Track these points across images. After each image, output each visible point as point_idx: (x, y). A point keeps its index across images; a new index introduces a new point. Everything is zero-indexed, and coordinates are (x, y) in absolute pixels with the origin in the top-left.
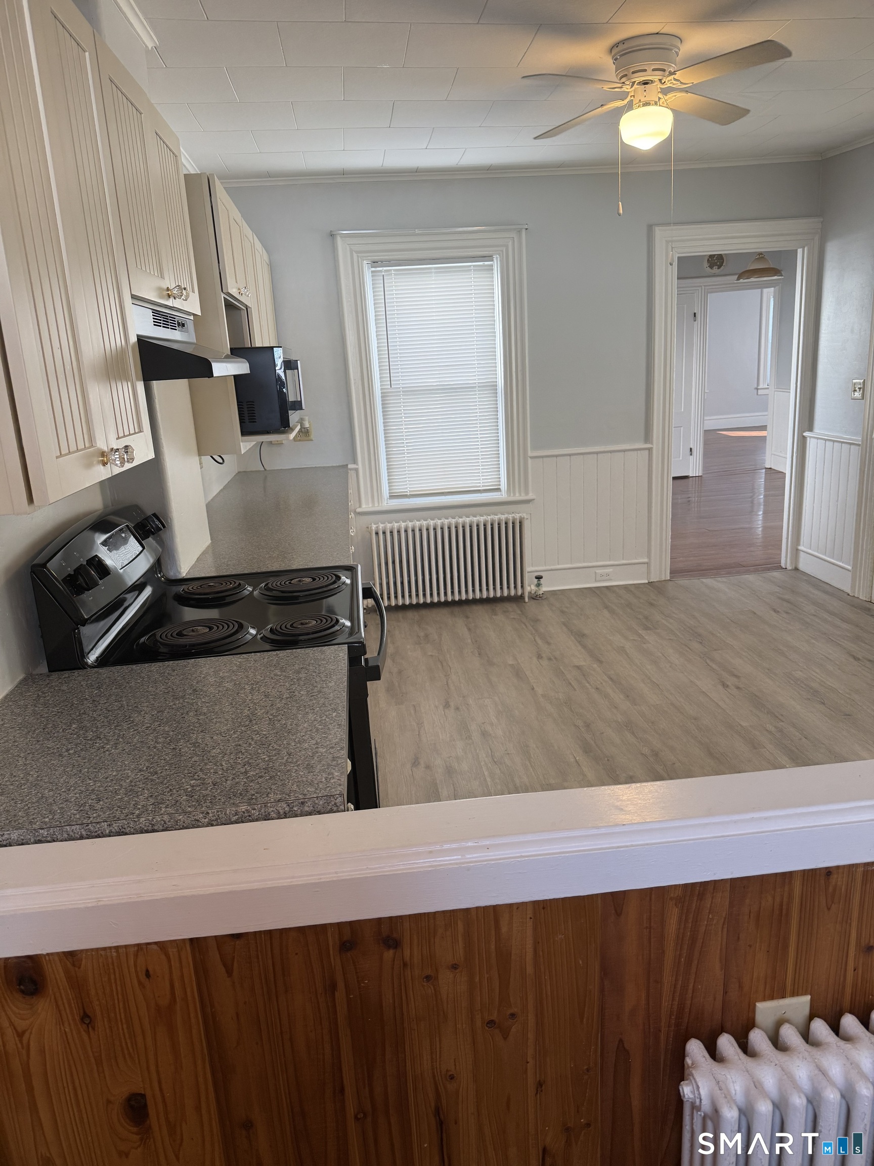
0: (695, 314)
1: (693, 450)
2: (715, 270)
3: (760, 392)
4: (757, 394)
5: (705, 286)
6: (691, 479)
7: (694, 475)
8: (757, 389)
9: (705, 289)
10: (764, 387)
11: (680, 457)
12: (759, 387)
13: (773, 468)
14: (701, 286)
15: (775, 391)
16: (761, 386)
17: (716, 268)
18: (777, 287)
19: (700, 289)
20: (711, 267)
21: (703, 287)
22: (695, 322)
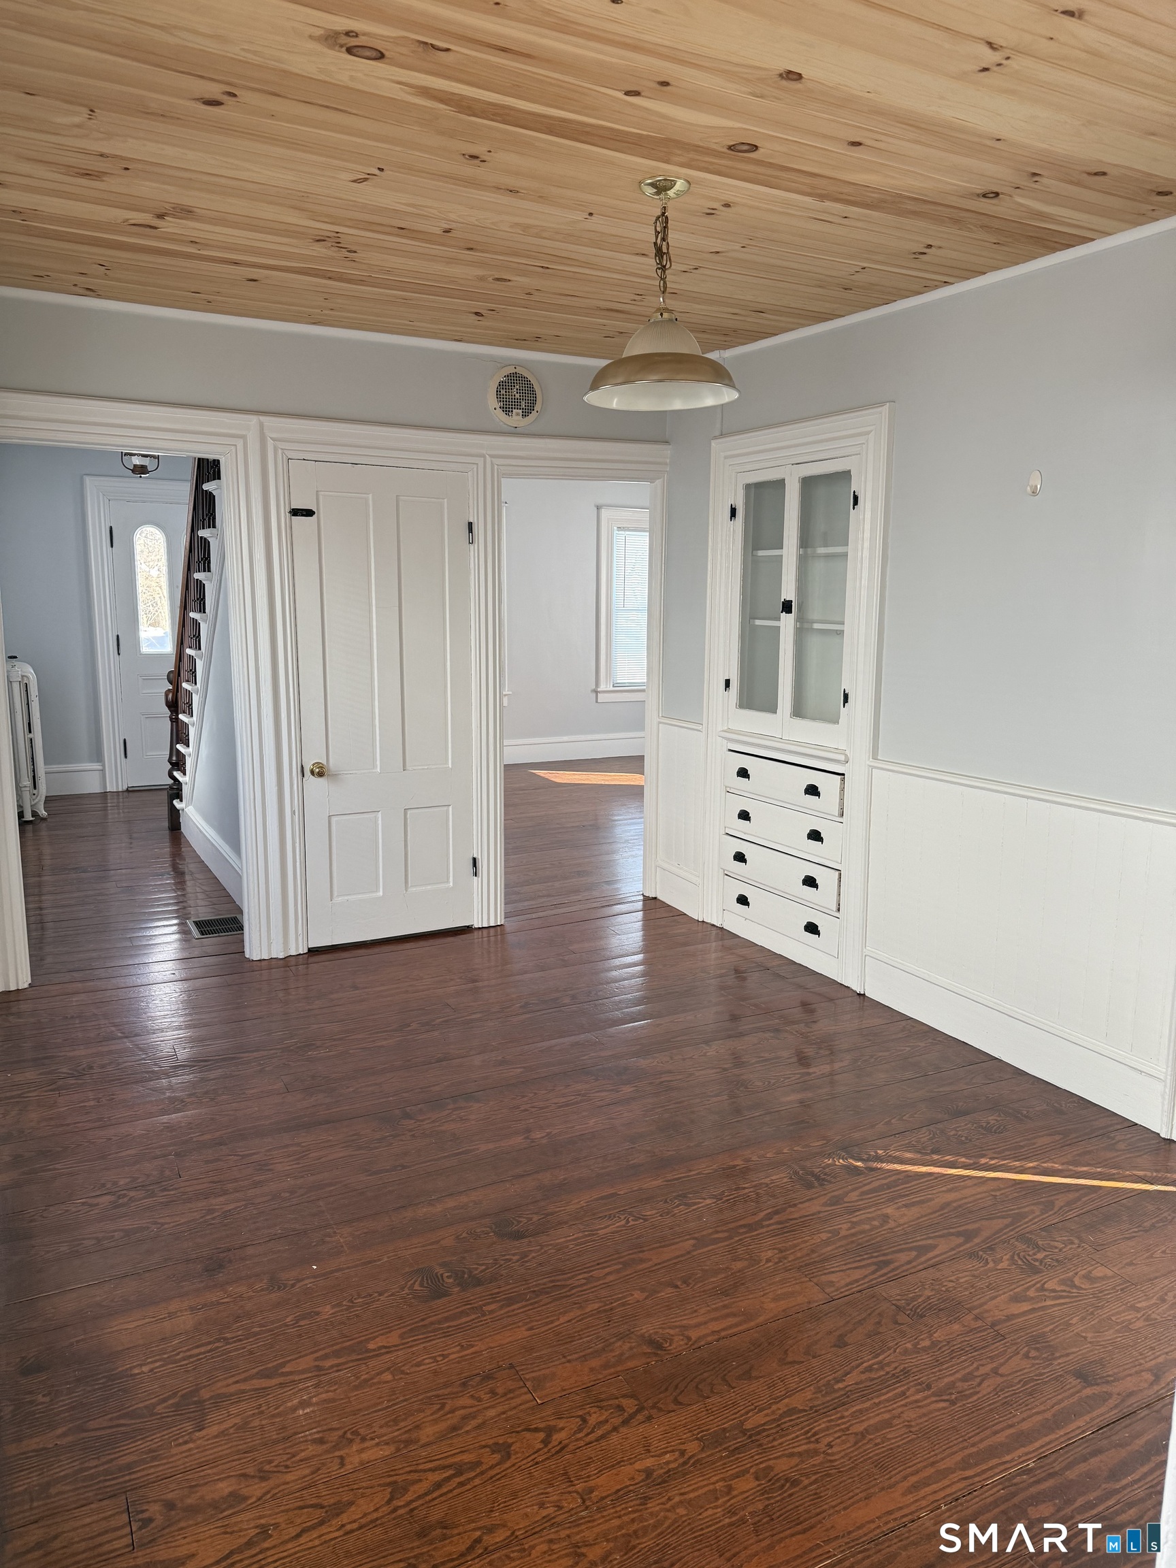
0: (470, 525)
1: (479, 864)
2: (516, 419)
3: (601, 698)
4: (597, 702)
5: (491, 456)
6: (476, 933)
7: (485, 925)
8: (597, 692)
9: (492, 464)
10: (608, 689)
11: (448, 882)
12: (599, 690)
13: (658, 897)
14: (484, 456)
15: (660, 723)
16: (602, 687)
17: (518, 414)
18: (658, 482)
19: (480, 461)
20: (507, 410)
21: (488, 459)
22: (472, 546)
